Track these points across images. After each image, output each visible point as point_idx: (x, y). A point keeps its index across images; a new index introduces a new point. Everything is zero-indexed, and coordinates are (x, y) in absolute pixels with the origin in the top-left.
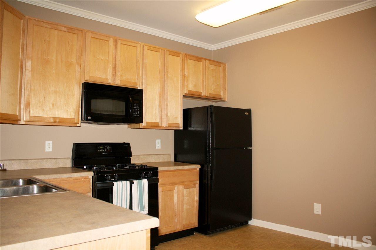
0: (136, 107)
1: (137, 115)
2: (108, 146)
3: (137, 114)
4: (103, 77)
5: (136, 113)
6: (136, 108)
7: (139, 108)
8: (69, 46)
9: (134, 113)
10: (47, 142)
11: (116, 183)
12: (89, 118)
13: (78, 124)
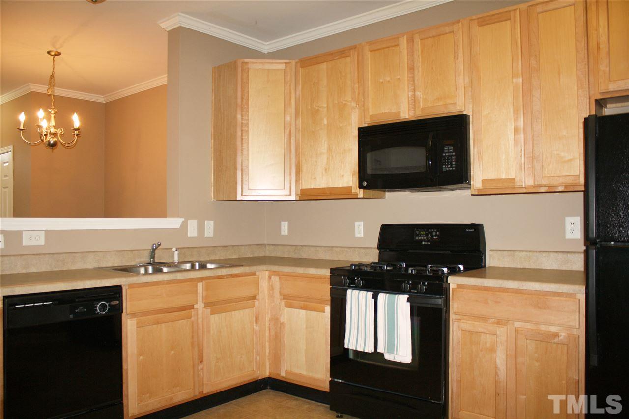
0: (449, 152)
1: (451, 169)
2: (435, 230)
3: (451, 167)
4: (393, 111)
5: (448, 165)
6: (447, 154)
7: (454, 154)
8: (341, 79)
9: (444, 166)
10: (357, 223)
11: (349, 292)
12: (363, 184)
13: (357, 194)
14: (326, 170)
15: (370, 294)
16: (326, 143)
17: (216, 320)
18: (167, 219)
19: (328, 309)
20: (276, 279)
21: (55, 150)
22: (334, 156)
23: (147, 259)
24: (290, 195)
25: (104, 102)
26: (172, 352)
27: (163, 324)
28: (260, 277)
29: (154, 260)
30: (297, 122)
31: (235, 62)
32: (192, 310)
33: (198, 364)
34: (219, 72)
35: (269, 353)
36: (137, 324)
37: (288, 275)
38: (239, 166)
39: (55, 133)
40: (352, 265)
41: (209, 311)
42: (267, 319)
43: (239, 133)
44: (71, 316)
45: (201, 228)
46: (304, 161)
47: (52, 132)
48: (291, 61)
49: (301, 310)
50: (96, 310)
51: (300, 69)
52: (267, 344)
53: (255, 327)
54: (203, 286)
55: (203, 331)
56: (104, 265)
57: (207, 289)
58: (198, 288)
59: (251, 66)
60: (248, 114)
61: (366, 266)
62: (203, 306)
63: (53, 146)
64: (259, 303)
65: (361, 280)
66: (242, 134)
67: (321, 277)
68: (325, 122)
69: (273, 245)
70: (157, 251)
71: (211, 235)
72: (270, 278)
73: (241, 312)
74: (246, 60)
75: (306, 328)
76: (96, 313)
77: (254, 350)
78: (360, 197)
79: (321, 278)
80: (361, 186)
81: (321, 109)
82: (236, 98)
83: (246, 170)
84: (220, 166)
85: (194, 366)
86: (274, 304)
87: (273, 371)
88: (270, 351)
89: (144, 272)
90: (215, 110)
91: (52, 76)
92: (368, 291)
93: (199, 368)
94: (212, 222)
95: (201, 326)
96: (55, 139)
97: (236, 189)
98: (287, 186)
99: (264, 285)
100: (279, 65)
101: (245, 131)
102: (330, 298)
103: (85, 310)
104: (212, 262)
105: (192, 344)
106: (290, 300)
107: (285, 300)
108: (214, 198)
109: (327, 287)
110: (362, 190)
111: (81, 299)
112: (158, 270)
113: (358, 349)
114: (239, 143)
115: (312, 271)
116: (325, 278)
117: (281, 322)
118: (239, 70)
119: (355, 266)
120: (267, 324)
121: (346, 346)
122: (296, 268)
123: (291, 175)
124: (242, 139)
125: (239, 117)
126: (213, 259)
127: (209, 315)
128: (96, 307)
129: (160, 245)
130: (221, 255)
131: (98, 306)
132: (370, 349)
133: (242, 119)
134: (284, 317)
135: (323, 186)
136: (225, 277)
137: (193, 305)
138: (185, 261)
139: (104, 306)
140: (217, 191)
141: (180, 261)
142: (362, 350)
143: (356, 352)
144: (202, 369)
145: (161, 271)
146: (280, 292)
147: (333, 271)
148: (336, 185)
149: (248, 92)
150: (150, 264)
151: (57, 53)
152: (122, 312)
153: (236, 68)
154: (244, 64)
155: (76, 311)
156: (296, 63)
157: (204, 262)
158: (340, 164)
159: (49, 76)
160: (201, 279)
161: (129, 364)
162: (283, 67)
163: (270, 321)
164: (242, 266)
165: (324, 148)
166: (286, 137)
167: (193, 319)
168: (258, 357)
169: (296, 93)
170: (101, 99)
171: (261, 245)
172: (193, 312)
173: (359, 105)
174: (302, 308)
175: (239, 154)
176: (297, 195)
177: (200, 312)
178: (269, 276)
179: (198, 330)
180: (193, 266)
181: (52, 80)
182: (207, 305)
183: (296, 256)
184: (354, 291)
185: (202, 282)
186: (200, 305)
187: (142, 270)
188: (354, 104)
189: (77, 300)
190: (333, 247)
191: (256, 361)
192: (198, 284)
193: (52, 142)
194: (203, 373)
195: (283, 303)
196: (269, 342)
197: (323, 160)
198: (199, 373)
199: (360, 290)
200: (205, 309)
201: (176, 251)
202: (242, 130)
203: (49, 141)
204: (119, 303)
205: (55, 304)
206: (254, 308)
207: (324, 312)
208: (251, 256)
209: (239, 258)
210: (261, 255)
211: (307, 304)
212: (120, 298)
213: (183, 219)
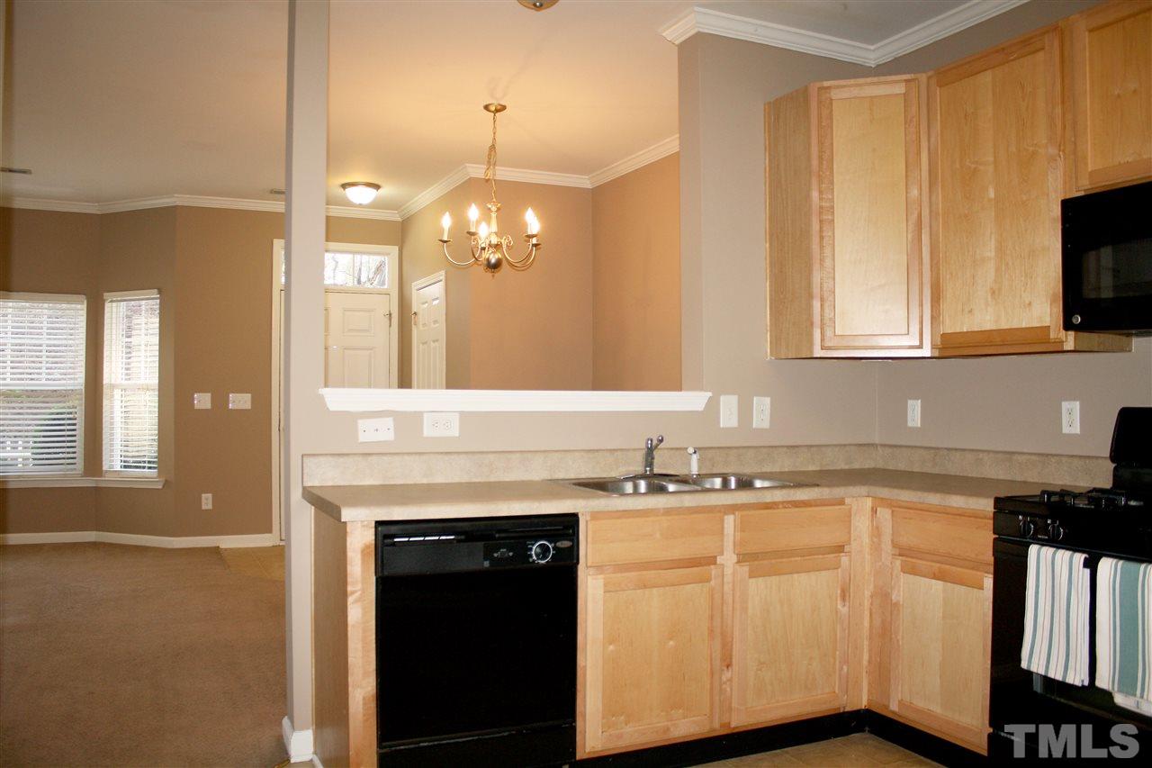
4: (1145, 157)
8: (1024, 100)
10: (1065, 405)
11: (1033, 550)
12: (1074, 321)
13: (1062, 342)
14: (993, 293)
15: (1080, 558)
16: (993, 236)
17: (760, 589)
18: (682, 393)
19: (989, 582)
20: (884, 514)
21: (496, 275)
22: (1010, 264)
23: (639, 468)
24: (920, 347)
25: (590, 187)
26: (671, 643)
27: (655, 590)
28: (854, 508)
29: (652, 470)
30: (934, 198)
31: (806, 90)
32: (712, 567)
33: (723, 670)
34: (775, 110)
35: (869, 662)
36: (605, 585)
37: (910, 507)
38: (816, 291)
39: (497, 245)
40: (1044, 492)
41: (745, 569)
42: (866, 592)
43: (815, 226)
44: (487, 564)
45: (745, 411)
46: (948, 277)
47: (492, 242)
48: (918, 75)
49: (934, 581)
50: (531, 556)
51: (938, 88)
52: (866, 643)
53: (839, 607)
54: (735, 521)
55: (733, 607)
56: (561, 476)
57: (742, 527)
58: (726, 526)
59: (835, 94)
60: (833, 189)
61: (1075, 496)
62: (736, 561)
63: (494, 267)
64: (850, 561)
65: (1060, 525)
66: (821, 230)
67: (974, 515)
68: (992, 195)
69: (891, 446)
70: (656, 453)
71: (766, 425)
72: (874, 511)
73: (813, 576)
74: (826, 84)
75: (944, 617)
76: (531, 560)
77: (838, 653)
78: (1069, 349)
79: (976, 517)
80: (1068, 326)
81: (981, 168)
82: (809, 159)
83: (831, 298)
84: (782, 293)
85: (712, 674)
86: (880, 564)
87: (874, 699)
88: (870, 657)
89: (631, 492)
90: (770, 186)
91: (493, 147)
92: (1075, 551)
93: (724, 679)
94: (767, 400)
95: (729, 599)
96: (498, 255)
97: (810, 335)
98: (915, 329)
99: (862, 524)
100: (894, 87)
101: (827, 222)
102: (993, 558)
103: (511, 554)
104: (763, 477)
105: (711, 631)
106: (912, 557)
107: (904, 558)
108: (771, 355)
109: (988, 537)
110: (1071, 334)
111: (503, 535)
112: (657, 488)
113: (1051, 675)
114: (815, 247)
115: (957, 501)
116: (985, 518)
117: (894, 601)
118: (814, 104)
119: (1050, 494)
120: (867, 604)
121: (1024, 665)
122: (926, 494)
123: (921, 305)
124: (822, 238)
125: (815, 194)
126: (768, 470)
127: (747, 577)
128: (531, 549)
129: (661, 441)
130: (785, 464)
131: (534, 548)
132: (1078, 677)
133: (821, 199)
134: (899, 591)
135: (988, 326)
136: (781, 506)
137: (715, 557)
138: (714, 472)
139: (545, 550)
140: (776, 342)
141: (703, 472)
142: (1059, 677)
143: (1047, 680)
144: (730, 680)
145: (662, 490)
146: (892, 541)
147: (1000, 503)
148: (1015, 324)
149: (832, 144)
150: (643, 477)
151: (499, 107)
152: (578, 562)
153: (807, 100)
154: (823, 91)
155: (496, 555)
156: (929, 78)
157: (749, 476)
158: (1023, 279)
159: (488, 148)
160: (732, 509)
161: (588, 658)
162: (900, 89)
163: (872, 597)
164: (818, 485)
165: (990, 250)
166: (910, 228)
167: (713, 583)
168: (845, 668)
169: (929, 141)
170: (585, 182)
171: (868, 445)
172: (714, 570)
173: (1063, 151)
174: (935, 577)
175: (816, 266)
176: (933, 347)
177: (728, 571)
178: (872, 508)
179: (722, 604)
180: (725, 483)
181: (492, 155)
182: (743, 558)
183: (936, 470)
184: (1045, 549)
185: (734, 514)
186: (728, 559)
187: (629, 487)
188: (1052, 151)
189: (497, 535)
190: (1013, 453)
191: (840, 675)
192: (726, 517)
193: (493, 261)
194: (731, 689)
195: (898, 563)
196: (871, 638)
197: (988, 273)
198: (724, 686)
199: (1058, 548)
200: (737, 567)
201: (695, 452)
202: (821, 221)
203: (488, 260)
204: (572, 546)
205: (459, 541)
206: (839, 570)
207: (981, 588)
208: (847, 467)
209: (821, 471)
210: (867, 467)
211: (945, 568)
212: (574, 537)
213: (710, 394)
